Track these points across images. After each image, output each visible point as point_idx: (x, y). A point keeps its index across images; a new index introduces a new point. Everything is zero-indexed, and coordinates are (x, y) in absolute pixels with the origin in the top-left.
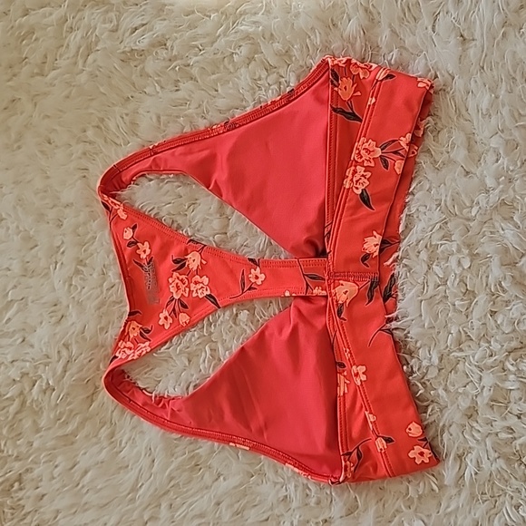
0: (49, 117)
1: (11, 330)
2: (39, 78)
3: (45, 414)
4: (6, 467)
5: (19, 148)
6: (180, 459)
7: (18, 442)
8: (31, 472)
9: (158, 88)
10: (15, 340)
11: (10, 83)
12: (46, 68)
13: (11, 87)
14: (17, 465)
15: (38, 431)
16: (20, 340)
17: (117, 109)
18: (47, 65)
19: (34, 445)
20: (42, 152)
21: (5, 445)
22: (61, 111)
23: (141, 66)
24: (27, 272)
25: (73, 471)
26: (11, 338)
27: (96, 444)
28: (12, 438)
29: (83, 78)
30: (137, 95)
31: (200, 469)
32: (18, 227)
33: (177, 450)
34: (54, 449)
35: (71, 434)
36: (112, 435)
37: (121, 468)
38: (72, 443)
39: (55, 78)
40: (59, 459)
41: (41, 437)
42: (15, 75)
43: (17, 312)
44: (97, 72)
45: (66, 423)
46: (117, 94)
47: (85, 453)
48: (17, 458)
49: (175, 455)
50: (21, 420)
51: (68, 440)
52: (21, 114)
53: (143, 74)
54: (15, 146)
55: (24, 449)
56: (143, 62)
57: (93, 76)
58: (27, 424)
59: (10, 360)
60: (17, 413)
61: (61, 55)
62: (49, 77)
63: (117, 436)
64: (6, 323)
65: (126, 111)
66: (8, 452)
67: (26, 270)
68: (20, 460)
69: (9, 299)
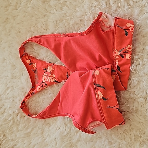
0: (19, 24)
1: (9, 97)
2: (15, 10)
3: (21, 125)
4: (8, 144)
5: (10, 35)
6: (66, 143)
7: (12, 135)
8: (17, 145)
9: (55, 11)
10: (10, 100)
11: (6, 13)
12: (17, 7)
13: (6, 14)
14: (12, 143)
15: (18, 131)
16: (12, 100)
17: (41, 20)
18: (18, 6)
19: (17, 136)
20: (17, 36)
21: (8, 136)
22: (23, 21)
23: (49, 3)
24: (13, 77)
25: (30, 145)
26: (9, 100)
27: (37, 136)
28: (10, 133)
29: (29, 9)
30: (48, 14)
31: (73, 146)
32: (10, 62)
33: (65, 140)
34: (24, 138)
35: (29, 132)
36: (42, 133)
37: (46, 145)
38: (30, 136)
39: (20, 10)
40: (25, 141)
41: (19, 133)
42: (7, 10)
43: (11, 91)
44: (34, 7)
45: (27, 129)
46: (41, 14)
47: (34, 140)
48: (12, 140)
49: (64, 142)
50: (13, 127)
51: (28, 135)
52: (10, 23)
53: (50, 6)
54: (8, 34)
55: (14, 138)
56: (50, 2)
57: (33, 8)
58: (15, 129)
59: (9, 107)
60: (11, 125)
61: (22, 2)
62: (18, 10)
63: (44, 133)
64: (7, 94)
65: (44, 20)
66: (9, 138)
67: (13, 76)
68: (13, 141)
69: (8, 86)
